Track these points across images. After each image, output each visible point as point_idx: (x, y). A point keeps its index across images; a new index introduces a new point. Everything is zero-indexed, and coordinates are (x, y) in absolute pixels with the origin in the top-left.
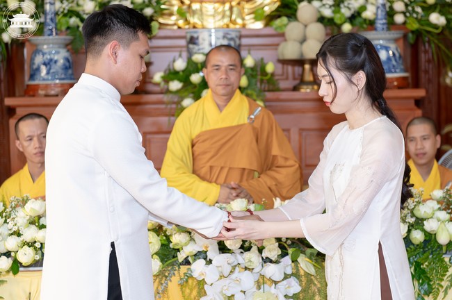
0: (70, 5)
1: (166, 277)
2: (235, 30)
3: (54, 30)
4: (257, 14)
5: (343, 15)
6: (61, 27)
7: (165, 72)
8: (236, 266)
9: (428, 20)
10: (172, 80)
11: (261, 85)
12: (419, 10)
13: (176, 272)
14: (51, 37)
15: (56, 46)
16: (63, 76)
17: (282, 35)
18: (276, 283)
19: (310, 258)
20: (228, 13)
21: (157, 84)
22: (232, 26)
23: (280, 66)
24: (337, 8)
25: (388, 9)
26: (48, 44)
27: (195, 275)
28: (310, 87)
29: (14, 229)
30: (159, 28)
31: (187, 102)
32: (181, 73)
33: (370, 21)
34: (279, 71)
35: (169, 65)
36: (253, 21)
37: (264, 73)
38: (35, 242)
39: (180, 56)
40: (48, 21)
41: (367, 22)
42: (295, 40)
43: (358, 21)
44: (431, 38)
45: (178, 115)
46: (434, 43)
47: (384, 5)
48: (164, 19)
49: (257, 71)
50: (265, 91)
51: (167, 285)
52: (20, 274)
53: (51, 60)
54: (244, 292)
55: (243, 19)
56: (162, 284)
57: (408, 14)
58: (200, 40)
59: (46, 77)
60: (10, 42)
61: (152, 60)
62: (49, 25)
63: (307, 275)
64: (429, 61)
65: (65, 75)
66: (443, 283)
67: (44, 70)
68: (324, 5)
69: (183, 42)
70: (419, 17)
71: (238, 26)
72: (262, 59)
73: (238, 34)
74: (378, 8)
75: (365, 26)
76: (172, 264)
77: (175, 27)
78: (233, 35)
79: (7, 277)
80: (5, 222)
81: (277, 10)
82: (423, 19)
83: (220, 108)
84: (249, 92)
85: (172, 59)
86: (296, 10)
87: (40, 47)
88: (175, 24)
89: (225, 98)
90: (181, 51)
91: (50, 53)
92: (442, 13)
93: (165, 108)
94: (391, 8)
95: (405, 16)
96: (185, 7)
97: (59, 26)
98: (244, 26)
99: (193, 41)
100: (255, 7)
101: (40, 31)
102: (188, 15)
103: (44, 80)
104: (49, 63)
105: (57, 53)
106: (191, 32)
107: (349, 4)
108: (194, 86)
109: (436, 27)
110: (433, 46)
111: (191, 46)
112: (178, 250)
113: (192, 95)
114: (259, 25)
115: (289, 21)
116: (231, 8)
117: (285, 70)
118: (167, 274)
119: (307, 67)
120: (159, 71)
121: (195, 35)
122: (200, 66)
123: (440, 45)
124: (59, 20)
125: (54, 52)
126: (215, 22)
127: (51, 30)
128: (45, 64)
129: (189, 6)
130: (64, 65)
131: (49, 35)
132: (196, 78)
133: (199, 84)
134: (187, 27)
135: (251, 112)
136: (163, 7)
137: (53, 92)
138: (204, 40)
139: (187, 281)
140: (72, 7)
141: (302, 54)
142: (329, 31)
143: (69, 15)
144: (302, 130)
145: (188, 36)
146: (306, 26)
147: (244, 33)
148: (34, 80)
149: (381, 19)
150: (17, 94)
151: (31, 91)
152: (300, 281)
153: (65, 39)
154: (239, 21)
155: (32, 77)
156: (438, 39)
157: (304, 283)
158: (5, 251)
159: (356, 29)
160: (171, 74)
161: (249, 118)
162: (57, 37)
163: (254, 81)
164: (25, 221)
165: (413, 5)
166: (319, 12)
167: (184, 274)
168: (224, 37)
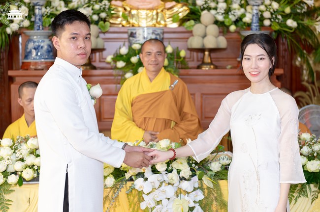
0: (51, 10)
1: (118, 189)
2: (160, 28)
3: (41, 26)
4: (174, 18)
5: (230, 19)
6: (45, 24)
7: (114, 55)
8: (162, 182)
9: (286, 24)
10: (119, 60)
11: (177, 64)
12: (280, 17)
13: (124, 186)
14: (39, 31)
15: (43, 37)
16: (47, 57)
17: (191, 32)
18: (188, 193)
19: (210, 178)
20: (155, 17)
21: (109, 63)
22: (157, 25)
23: (189, 52)
24: (227, 15)
25: (260, 16)
26: (37, 36)
27: (137, 187)
28: (209, 66)
29: (20, 157)
30: (110, 26)
31: (128, 75)
32: (125, 56)
33: (248, 24)
34: (188, 56)
35: (117, 51)
36: (171, 22)
37: (179, 57)
38: (34, 166)
39: (124, 45)
40: (37, 20)
41: (246, 24)
42: (199, 36)
43: (240, 23)
44: (287, 35)
45: (123, 84)
46: (289, 39)
47: (257, 14)
48: (113, 20)
49: (174, 56)
50: (179, 68)
51: (118, 193)
52: (23, 186)
53: (39, 46)
54: (169, 199)
55: (165, 21)
56: (115, 193)
57: (272, 20)
58: (137, 35)
59: (35, 57)
60: (11, 34)
61: (105, 47)
62: (38, 23)
63: (208, 188)
64: (285, 50)
65: (48, 56)
66: (294, 194)
67: (34, 52)
68: (218, 13)
69: (126, 36)
70: (280, 22)
71: (161, 26)
72: (178, 48)
73: (162, 31)
74: (253, 15)
75: (245, 27)
76: (122, 181)
77: (121, 26)
78: (159, 31)
79: (15, 188)
80: (14, 152)
81: (187, 15)
82: (282, 23)
83: (151, 80)
84: (169, 69)
85: (118, 47)
86: (200, 16)
87: (31, 38)
88: (120, 24)
89: (154, 73)
90: (125, 42)
91: (38, 42)
92: (294, 19)
93: (114, 79)
94: (262, 16)
95: (271, 21)
96: (127, 13)
97: (44, 24)
98: (165, 26)
99: (132, 35)
100: (173, 14)
101: (31, 27)
102: (129, 18)
103: (34, 59)
104: (38, 48)
105: (43, 41)
106: (131, 29)
107: (234, 12)
108: (133, 65)
109: (290, 28)
110: (288, 40)
111: (131, 38)
112: (126, 172)
113: (131, 71)
114: (175, 25)
115: (196, 23)
116: (157, 14)
117: (192, 55)
118: (118, 187)
119: (207, 53)
120: (110, 55)
121: (134, 32)
122: (137, 52)
123: (293, 40)
124: (44, 20)
125: (40, 41)
126: (147, 22)
127: (39, 26)
128: (35, 49)
129: (130, 12)
130: (48, 49)
131: (38, 30)
132: (134, 60)
133: (136, 64)
134: (128, 25)
135: (172, 83)
136: (112, 12)
137: (40, 67)
138: (140, 35)
139: (131, 192)
140: (52, 11)
141: (203, 45)
142: (221, 30)
143: (51, 17)
144: (203, 94)
145: (129, 32)
146: (206, 27)
147: (166, 30)
148: (27, 59)
149: (255, 23)
150: (14, 68)
151: (25, 67)
152: (204, 192)
153: (48, 33)
154: (162, 22)
155: (26, 57)
156: (292, 36)
157: (206, 193)
158: (14, 171)
159: (239, 28)
160: (118, 57)
161: (170, 86)
162: (43, 31)
163: (172, 62)
164: (27, 152)
165: (276, 13)
166: (215, 17)
167: (130, 187)
168: (153, 33)
